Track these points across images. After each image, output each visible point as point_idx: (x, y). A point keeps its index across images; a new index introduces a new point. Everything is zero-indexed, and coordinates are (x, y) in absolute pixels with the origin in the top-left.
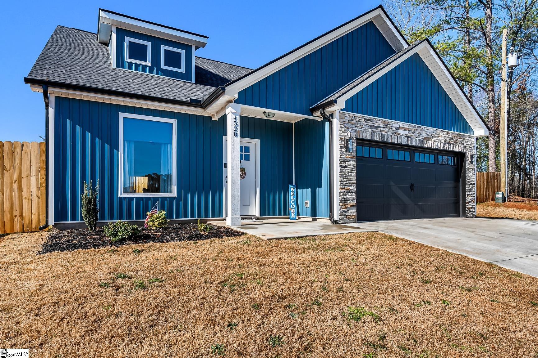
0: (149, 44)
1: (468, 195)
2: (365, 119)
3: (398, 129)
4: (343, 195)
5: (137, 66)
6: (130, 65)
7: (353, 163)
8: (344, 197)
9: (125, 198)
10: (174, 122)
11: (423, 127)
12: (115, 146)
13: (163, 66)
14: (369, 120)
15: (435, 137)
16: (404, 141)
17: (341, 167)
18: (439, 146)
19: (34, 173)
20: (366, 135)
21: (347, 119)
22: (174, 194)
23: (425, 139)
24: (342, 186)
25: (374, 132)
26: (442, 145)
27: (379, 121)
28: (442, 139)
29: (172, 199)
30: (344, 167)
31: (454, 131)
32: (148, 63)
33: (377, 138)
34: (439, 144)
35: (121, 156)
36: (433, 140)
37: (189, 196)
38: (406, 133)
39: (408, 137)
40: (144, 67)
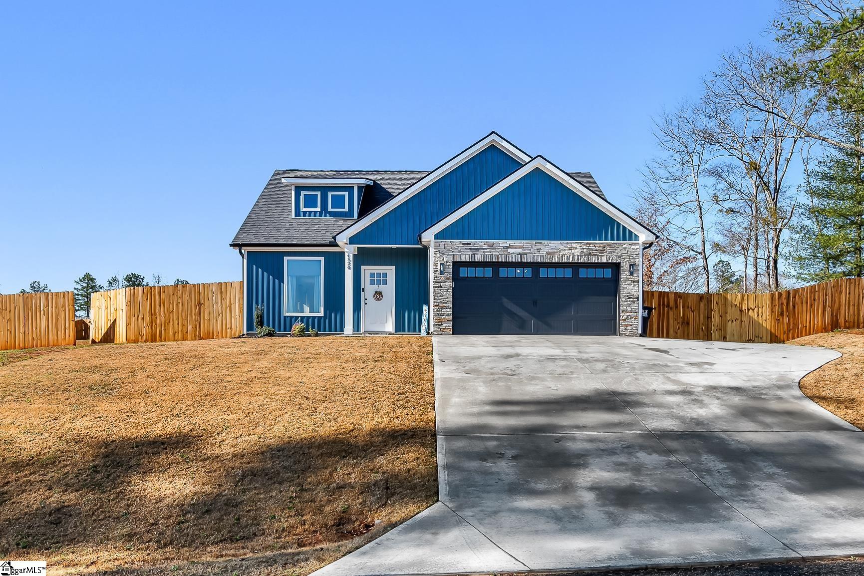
0: (319, 193)
1: (623, 311)
2: (463, 244)
3: (507, 248)
4: (437, 311)
5: (310, 212)
6: (305, 213)
7: (449, 284)
8: (438, 313)
9: (288, 316)
10: (322, 259)
11: (546, 242)
12: (281, 281)
13: (330, 209)
14: (468, 244)
15: (565, 250)
16: (517, 259)
17: (435, 287)
18: (571, 259)
19: (237, 301)
20: (466, 257)
21: (442, 246)
22: (322, 314)
23: (548, 253)
24: (435, 304)
25: (474, 254)
26: (576, 258)
27: (481, 243)
28: (577, 252)
29: (320, 318)
30: (439, 287)
31: (600, 240)
32: (319, 209)
33: (479, 258)
34: (571, 257)
35: (285, 286)
36: (561, 254)
37: (333, 315)
38: (520, 250)
39: (521, 255)
40: (315, 213)
